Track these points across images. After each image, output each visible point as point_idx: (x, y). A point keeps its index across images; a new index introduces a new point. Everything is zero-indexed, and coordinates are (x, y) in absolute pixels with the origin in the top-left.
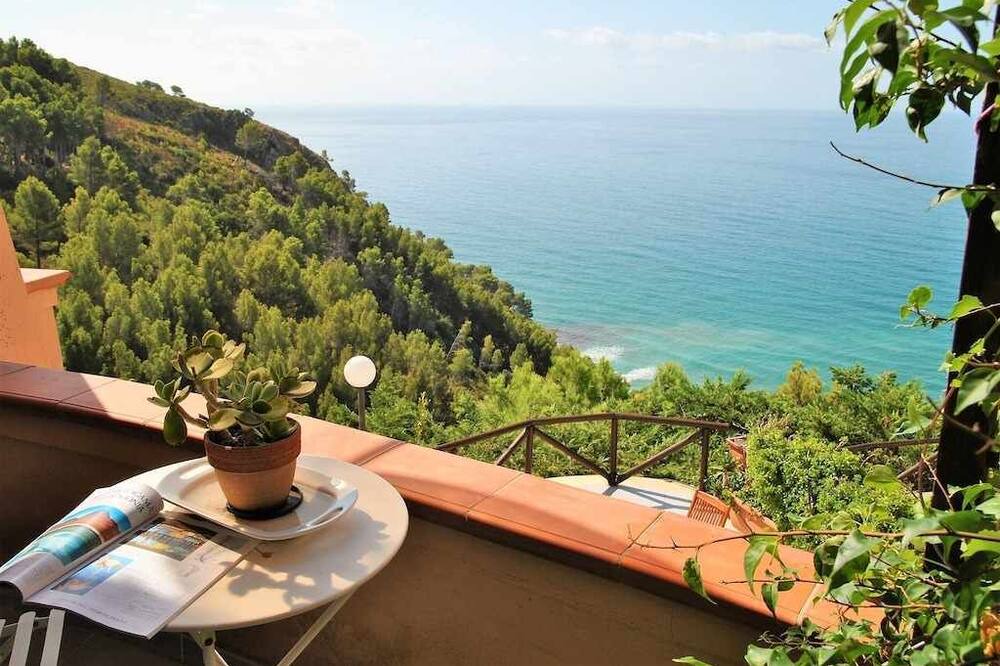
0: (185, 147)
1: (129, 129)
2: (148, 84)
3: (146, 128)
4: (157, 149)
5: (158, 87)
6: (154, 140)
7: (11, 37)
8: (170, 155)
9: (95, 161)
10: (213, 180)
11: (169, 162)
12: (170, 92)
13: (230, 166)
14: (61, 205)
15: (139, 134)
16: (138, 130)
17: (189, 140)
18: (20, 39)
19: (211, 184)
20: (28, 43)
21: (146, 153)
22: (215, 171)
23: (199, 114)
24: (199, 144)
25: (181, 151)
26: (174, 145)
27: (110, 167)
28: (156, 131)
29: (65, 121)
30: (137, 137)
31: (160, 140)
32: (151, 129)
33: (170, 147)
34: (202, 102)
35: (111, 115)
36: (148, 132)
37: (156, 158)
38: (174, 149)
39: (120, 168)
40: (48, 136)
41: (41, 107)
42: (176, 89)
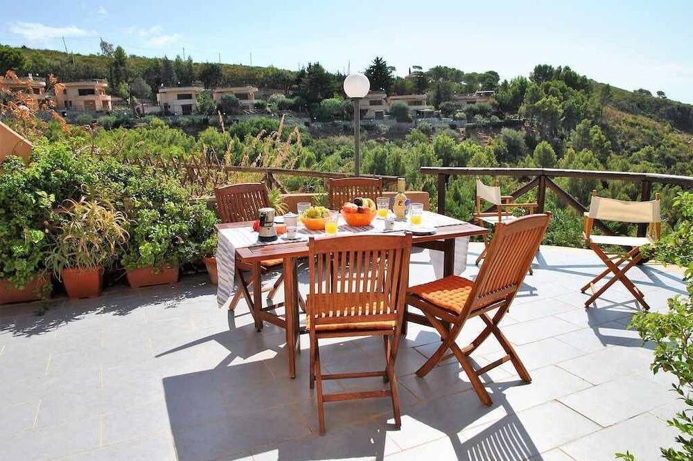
0: (654, 129)
1: (617, 118)
2: (641, 91)
3: (630, 118)
4: (632, 130)
5: (648, 93)
6: (632, 125)
7: (558, 66)
8: (642, 135)
9: (585, 134)
10: (670, 152)
11: (640, 140)
12: (655, 95)
13: (687, 143)
14: (558, 158)
15: (624, 120)
16: (624, 119)
17: (659, 125)
18: (563, 67)
19: (668, 155)
20: (567, 68)
21: (625, 133)
22: (673, 146)
23: (673, 109)
24: (666, 127)
25: (651, 132)
26: (647, 128)
27: (594, 138)
28: (636, 119)
29: (574, 112)
30: (622, 123)
31: (637, 124)
32: (633, 118)
33: (643, 130)
34: (677, 100)
35: (607, 109)
36: (631, 120)
37: (632, 137)
38: (647, 131)
39: (600, 139)
40: (562, 120)
41: (562, 103)
42: (660, 93)
